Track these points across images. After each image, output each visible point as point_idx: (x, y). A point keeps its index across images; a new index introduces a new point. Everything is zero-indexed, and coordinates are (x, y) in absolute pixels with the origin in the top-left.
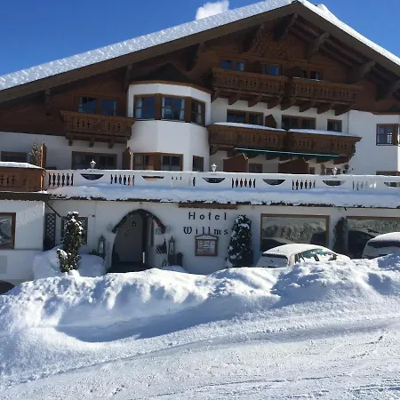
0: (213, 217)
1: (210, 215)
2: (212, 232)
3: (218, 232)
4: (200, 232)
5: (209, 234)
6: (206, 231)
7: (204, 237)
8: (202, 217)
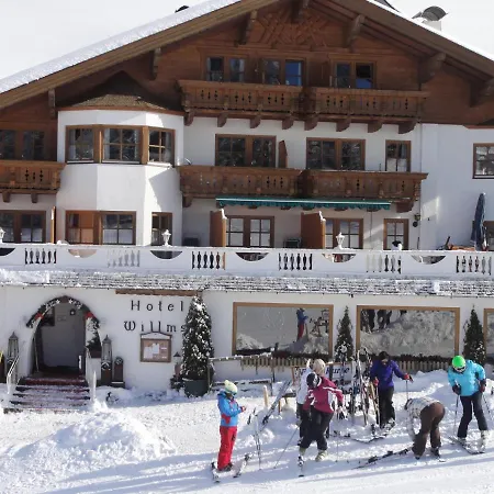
0: (165, 307)
1: (160, 303)
2: (164, 328)
3: (171, 328)
4: (147, 328)
5: (160, 332)
6: (156, 327)
7: (153, 336)
8: (150, 307)
